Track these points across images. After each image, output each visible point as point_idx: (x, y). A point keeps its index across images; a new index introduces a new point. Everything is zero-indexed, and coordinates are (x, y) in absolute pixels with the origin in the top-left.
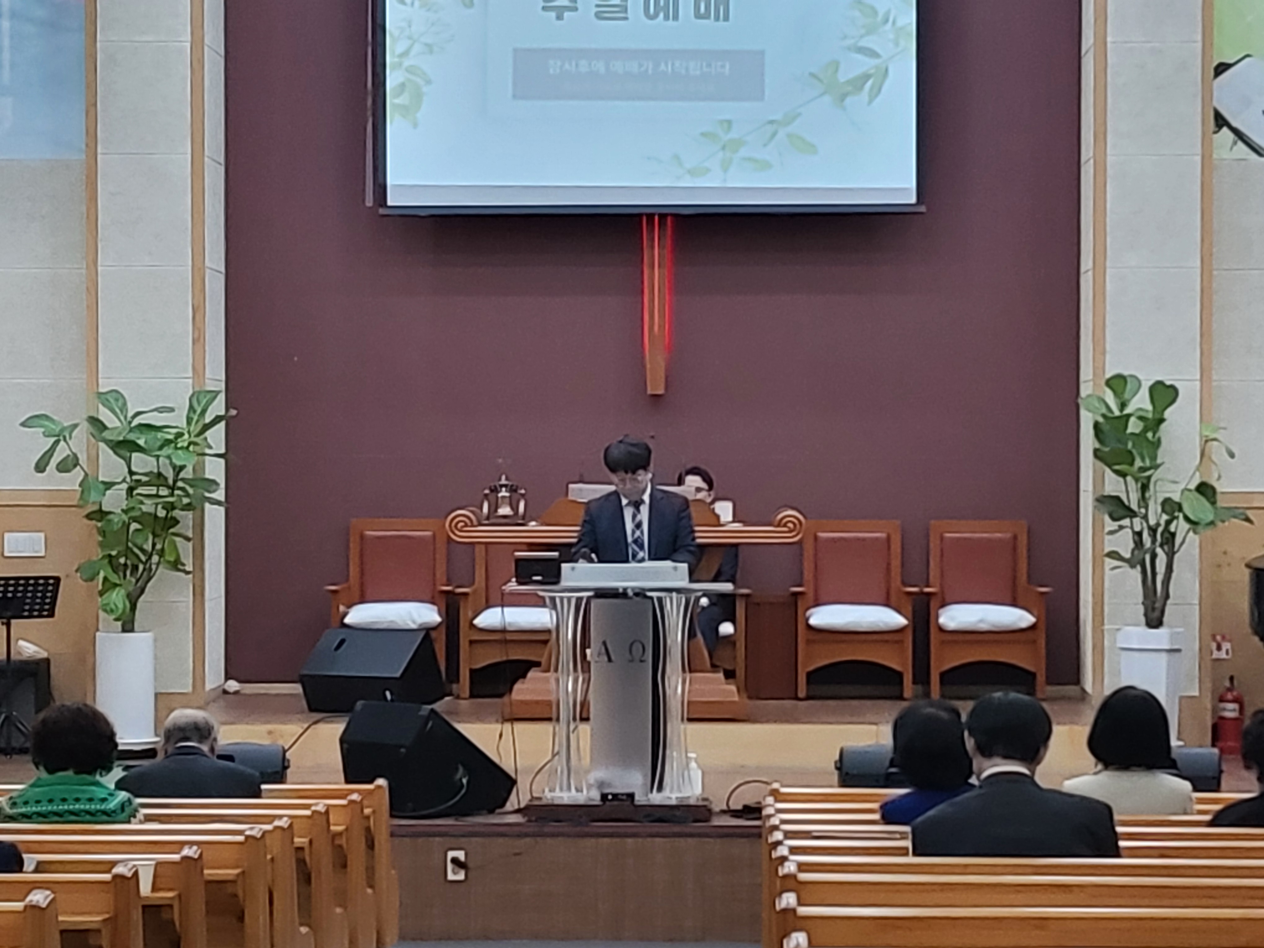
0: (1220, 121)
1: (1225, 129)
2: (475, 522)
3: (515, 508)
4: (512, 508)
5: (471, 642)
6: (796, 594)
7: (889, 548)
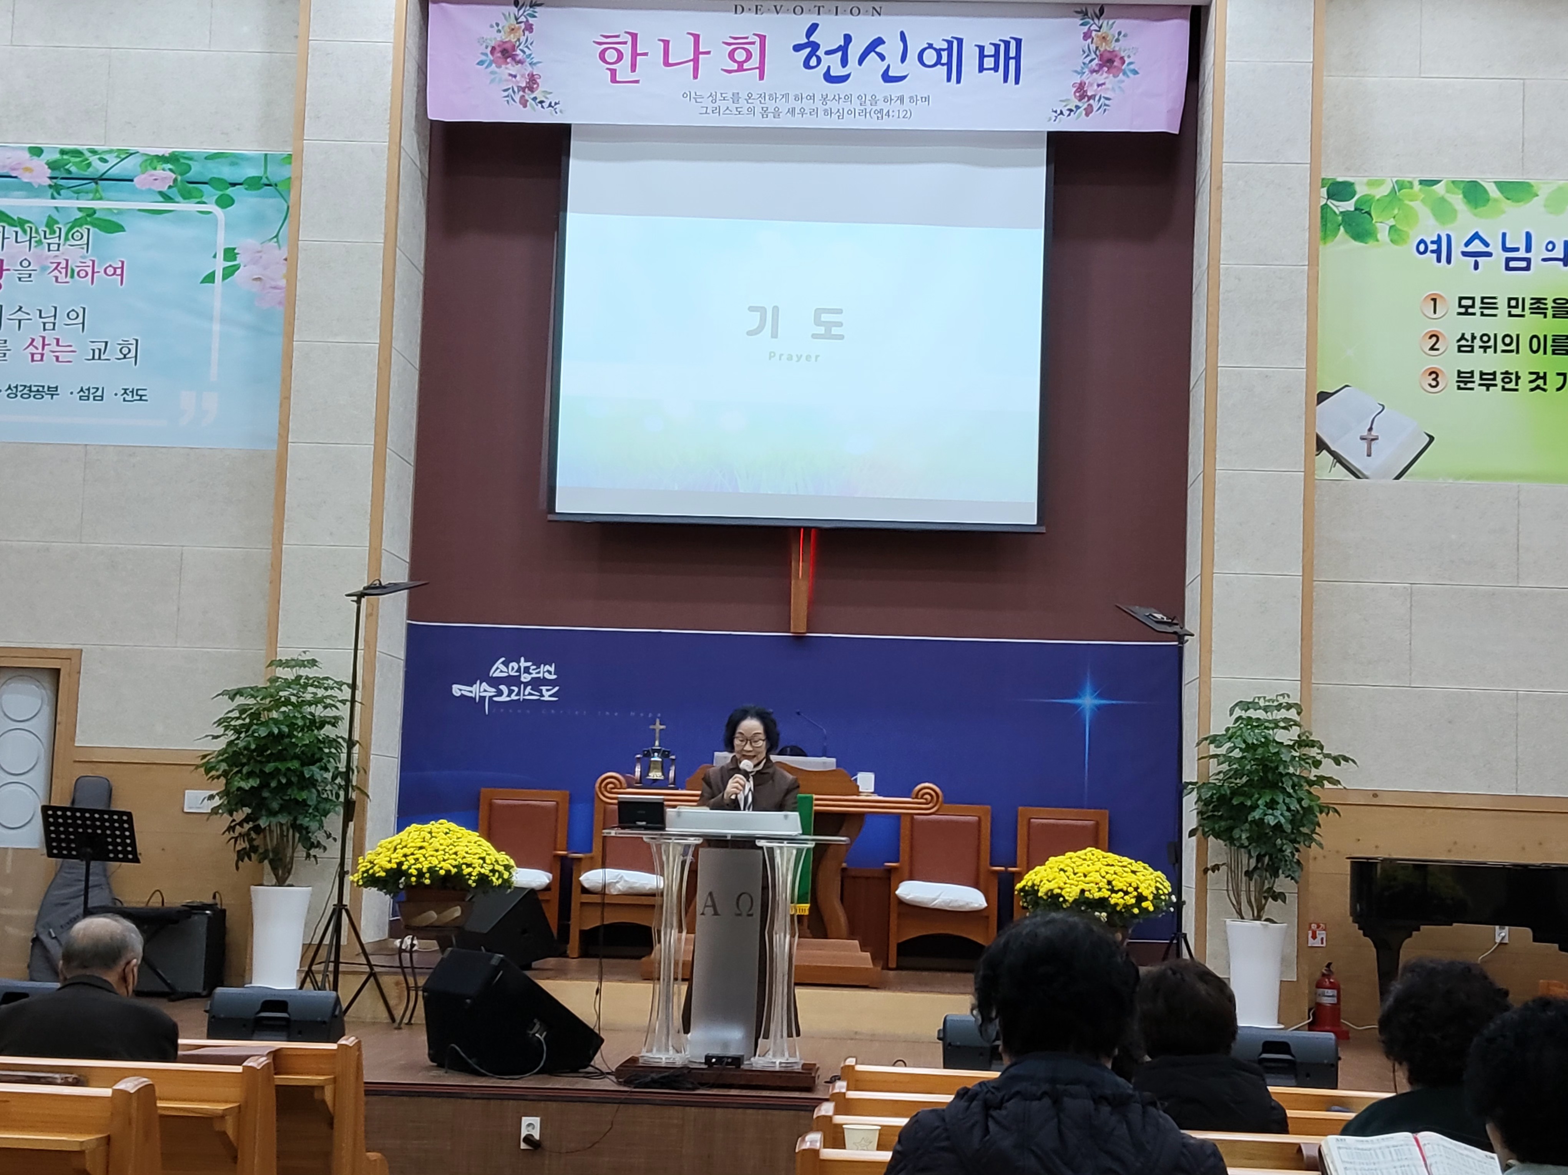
0: (1321, 445)
1: (1324, 452)
2: (625, 785)
3: (665, 773)
4: (663, 774)
5: (583, 904)
6: (890, 870)
7: (979, 831)
